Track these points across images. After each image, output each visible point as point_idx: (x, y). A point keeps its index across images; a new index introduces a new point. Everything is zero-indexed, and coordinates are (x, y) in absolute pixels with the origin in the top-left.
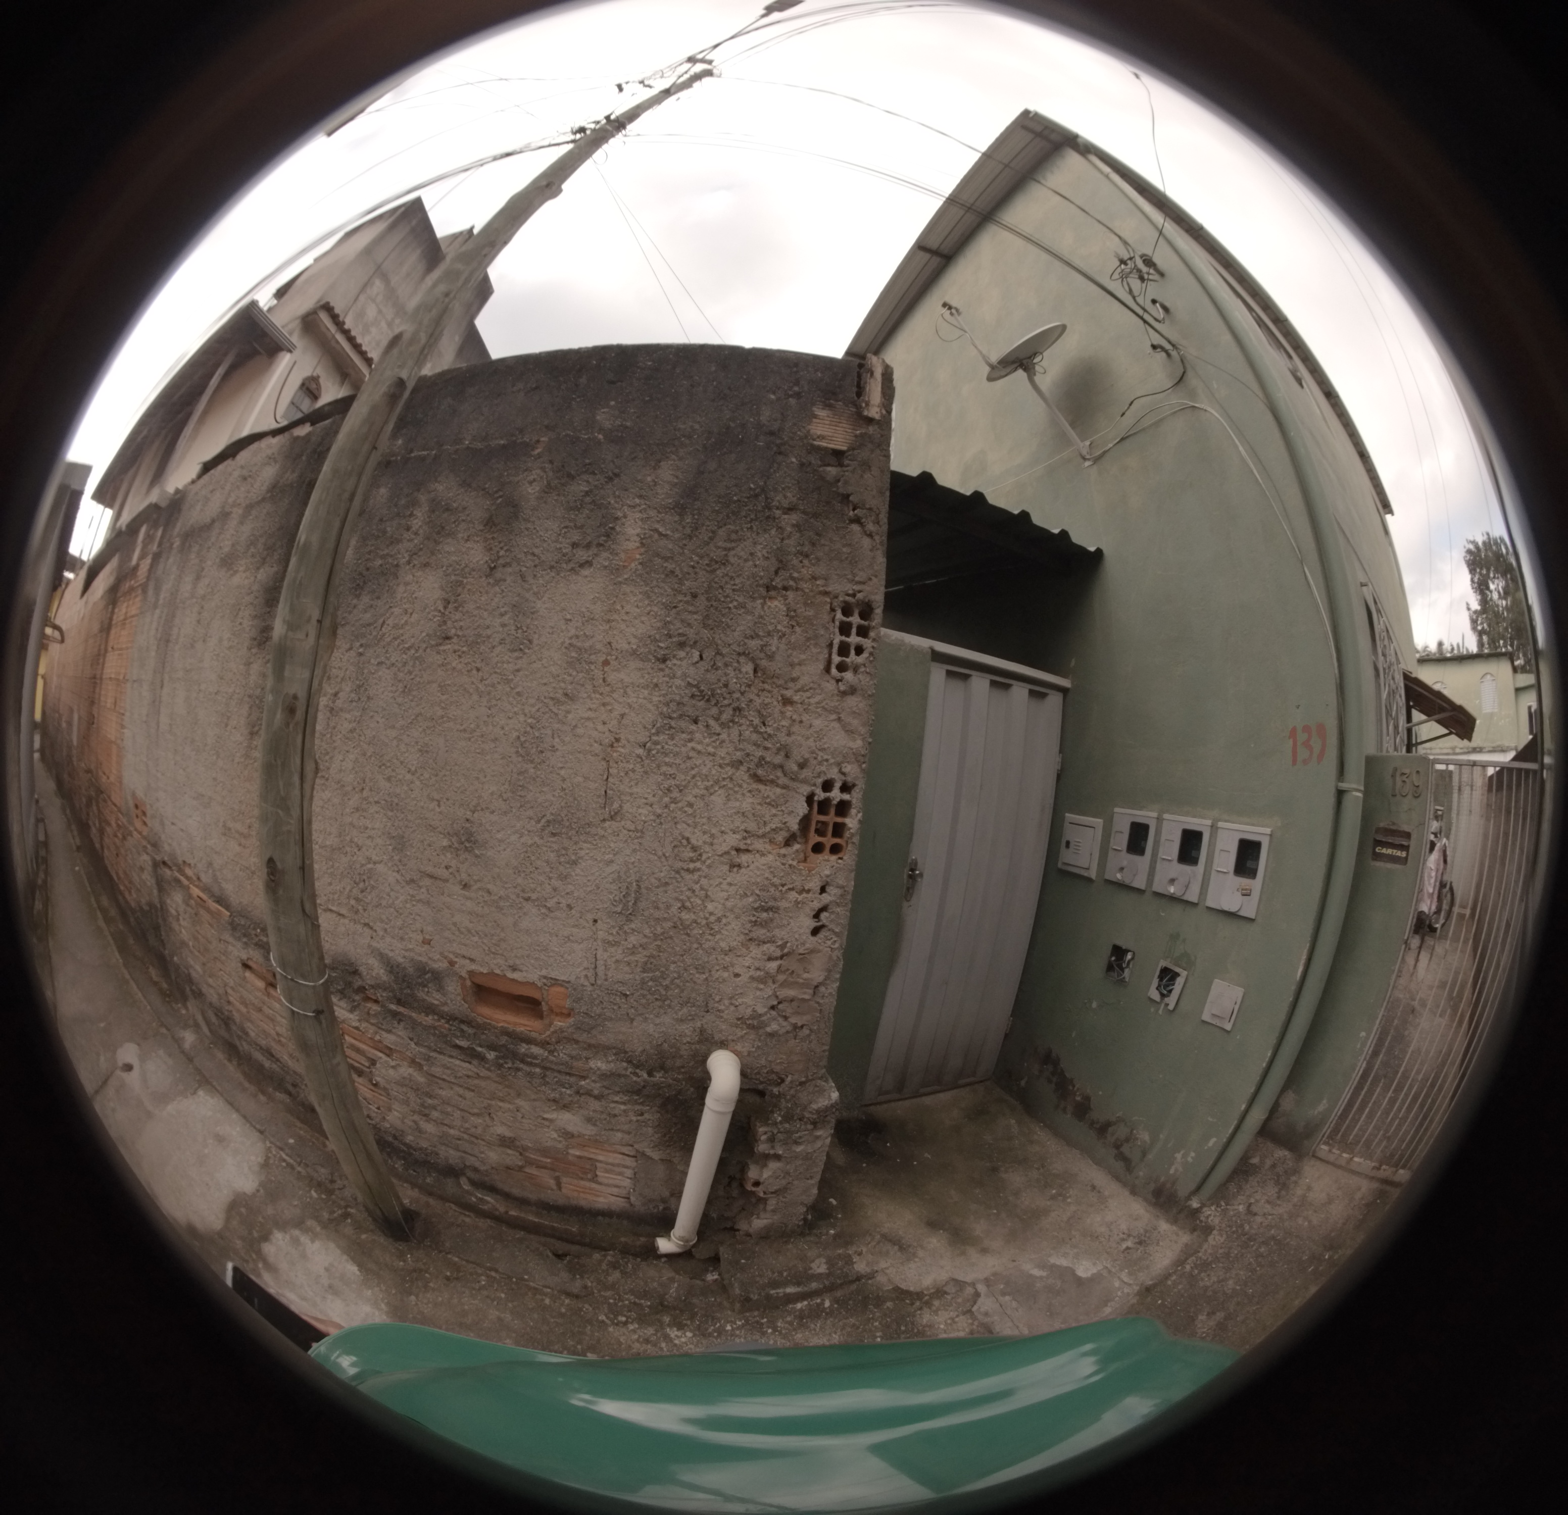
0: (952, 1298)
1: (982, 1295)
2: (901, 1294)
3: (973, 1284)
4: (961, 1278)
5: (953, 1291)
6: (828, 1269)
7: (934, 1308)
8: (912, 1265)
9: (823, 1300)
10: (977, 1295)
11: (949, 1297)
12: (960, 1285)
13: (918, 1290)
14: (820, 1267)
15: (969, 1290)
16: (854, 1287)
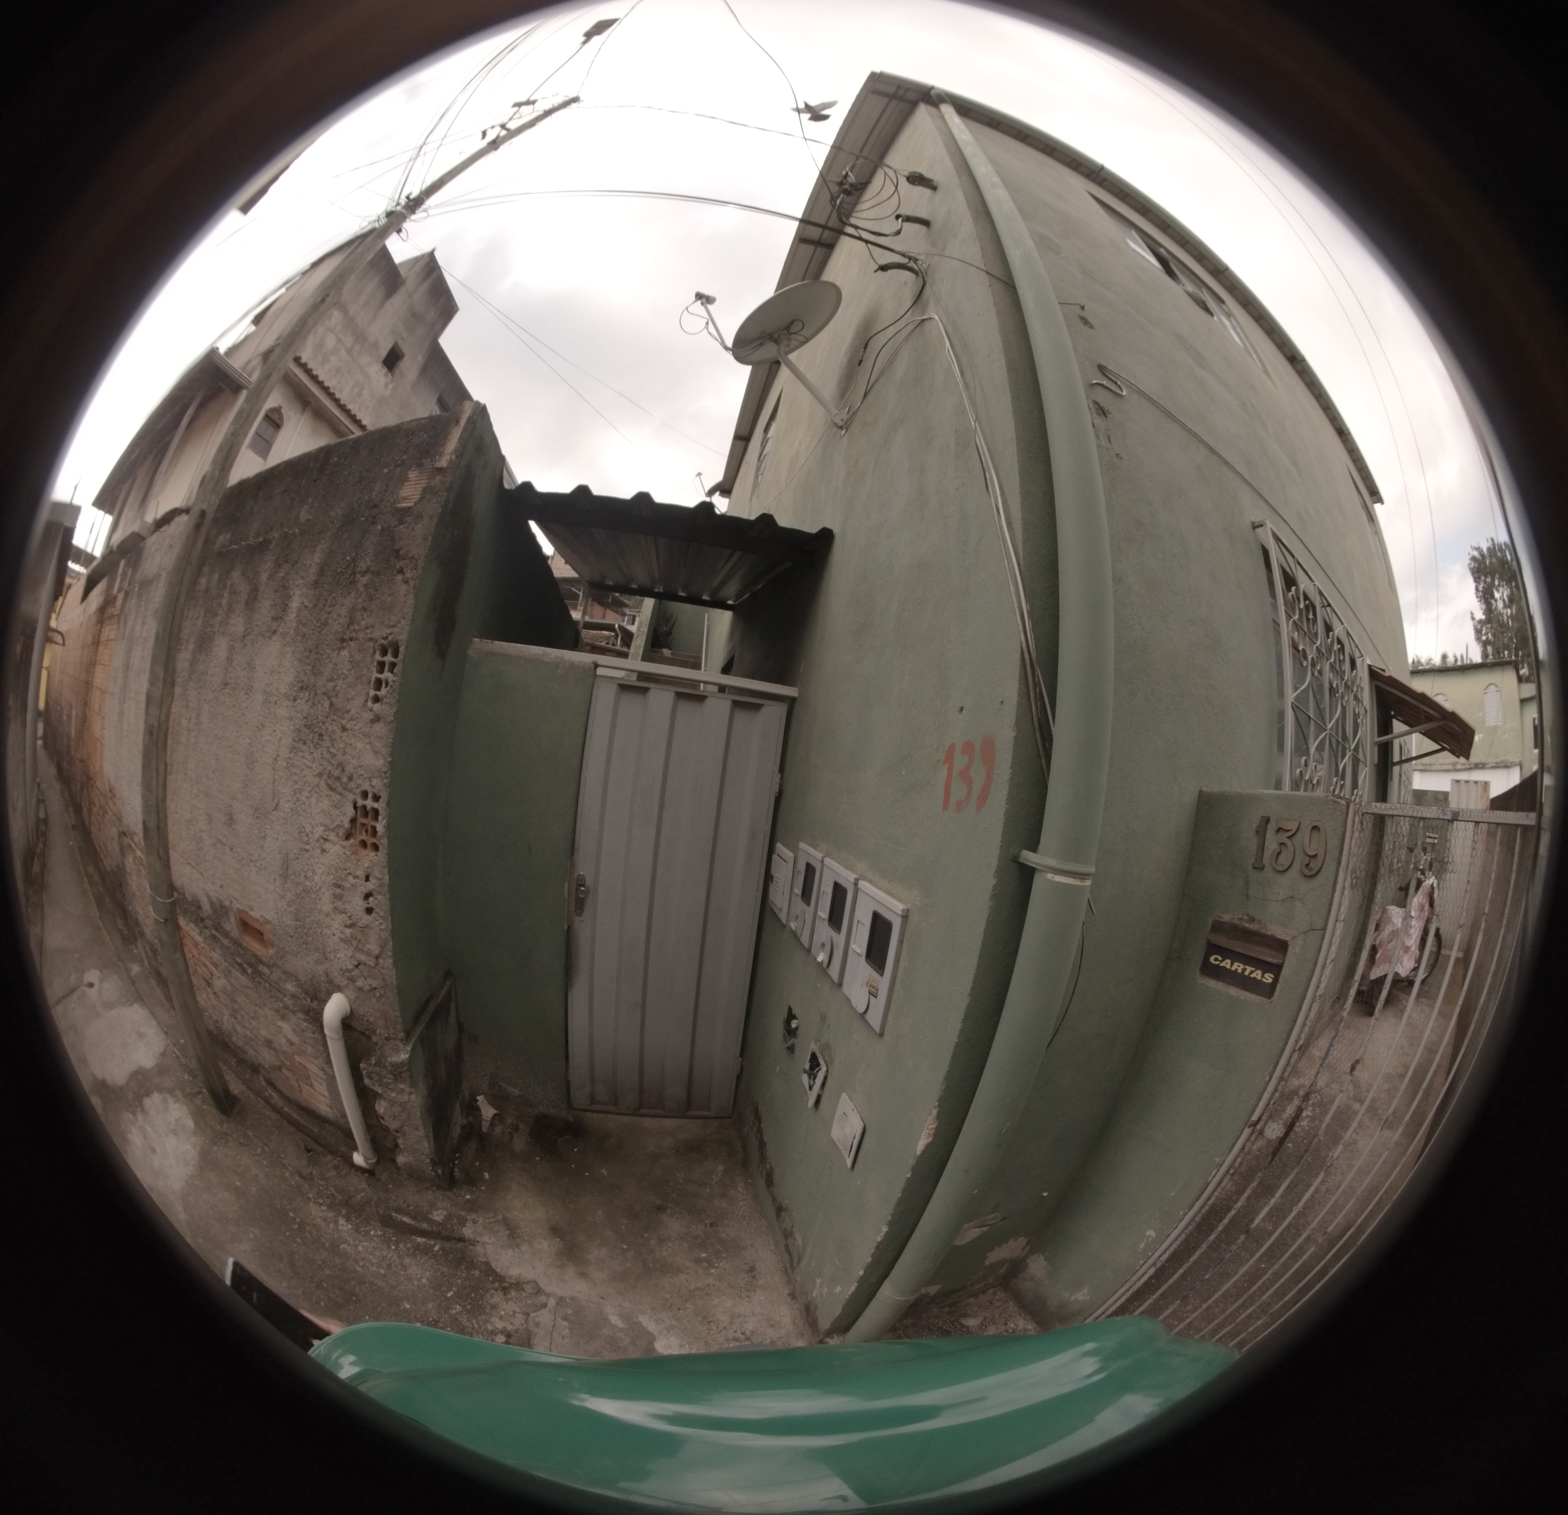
0: (526, 1297)
1: (547, 1308)
2: (489, 1271)
3: (548, 1295)
4: (542, 1285)
5: (529, 1292)
6: (444, 1220)
7: (509, 1296)
8: (510, 1252)
9: (435, 1244)
10: (545, 1306)
11: (524, 1294)
12: (539, 1291)
13: (503, 1274)
14: (438, 1216)
15: (543, 1299)
16: (460, 1245)
